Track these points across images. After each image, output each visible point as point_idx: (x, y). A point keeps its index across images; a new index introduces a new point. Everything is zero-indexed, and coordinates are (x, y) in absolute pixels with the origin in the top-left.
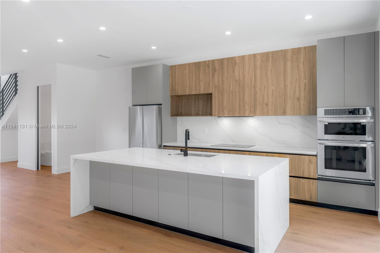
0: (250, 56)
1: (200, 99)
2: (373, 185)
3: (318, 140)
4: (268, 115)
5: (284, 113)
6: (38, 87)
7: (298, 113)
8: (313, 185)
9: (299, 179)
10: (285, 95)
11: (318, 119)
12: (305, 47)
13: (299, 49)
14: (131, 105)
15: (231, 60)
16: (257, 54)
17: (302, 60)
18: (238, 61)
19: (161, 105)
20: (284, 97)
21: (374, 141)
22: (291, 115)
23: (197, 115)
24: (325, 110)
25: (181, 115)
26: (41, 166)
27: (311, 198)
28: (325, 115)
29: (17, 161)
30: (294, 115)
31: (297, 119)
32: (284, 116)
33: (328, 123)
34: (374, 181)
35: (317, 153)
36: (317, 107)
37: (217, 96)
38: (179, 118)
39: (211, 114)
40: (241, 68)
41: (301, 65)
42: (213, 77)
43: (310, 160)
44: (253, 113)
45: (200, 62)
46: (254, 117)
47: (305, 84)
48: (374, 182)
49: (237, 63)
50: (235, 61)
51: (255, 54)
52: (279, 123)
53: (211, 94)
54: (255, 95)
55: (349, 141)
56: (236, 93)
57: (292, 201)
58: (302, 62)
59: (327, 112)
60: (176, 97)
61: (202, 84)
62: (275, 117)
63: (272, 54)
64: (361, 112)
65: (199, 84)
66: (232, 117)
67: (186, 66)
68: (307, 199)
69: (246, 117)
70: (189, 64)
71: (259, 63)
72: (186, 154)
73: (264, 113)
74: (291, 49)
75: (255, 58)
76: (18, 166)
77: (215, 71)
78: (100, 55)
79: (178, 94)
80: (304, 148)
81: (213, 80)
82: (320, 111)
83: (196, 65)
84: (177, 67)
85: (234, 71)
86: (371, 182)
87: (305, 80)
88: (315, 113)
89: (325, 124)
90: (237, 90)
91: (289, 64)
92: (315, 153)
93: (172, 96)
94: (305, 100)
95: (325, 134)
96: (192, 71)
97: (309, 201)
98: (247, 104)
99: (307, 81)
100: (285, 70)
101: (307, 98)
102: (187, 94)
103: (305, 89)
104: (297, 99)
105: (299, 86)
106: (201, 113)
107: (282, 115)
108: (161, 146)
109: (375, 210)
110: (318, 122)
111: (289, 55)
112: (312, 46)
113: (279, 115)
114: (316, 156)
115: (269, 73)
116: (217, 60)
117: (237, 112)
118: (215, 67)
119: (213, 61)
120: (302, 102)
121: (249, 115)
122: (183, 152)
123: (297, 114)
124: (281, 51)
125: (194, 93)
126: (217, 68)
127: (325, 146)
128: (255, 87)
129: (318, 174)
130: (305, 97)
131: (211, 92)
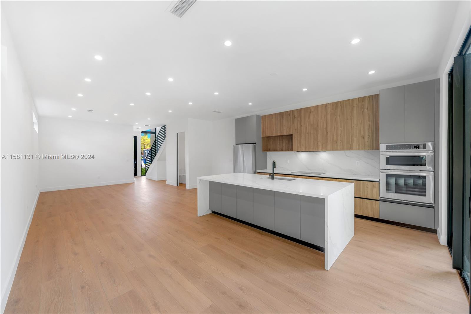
0: (322, 105)
1: (283, 138)
2: (433, 207)
3: (380, 169)
4: (337, 150)
5: (351, 148)
6: (177, 134)
7: (363, 148)
8: (376, 205)
9: (363, 199)
10: (352, 134)
11: (381, 153)
12: (369, 96)
13: (364, 98)
14: (235, 144)
15: (308, 110)
16: (328, 104)
17: (366, 105)
18: (312, 110)
19: (255, 143)
20: (350, 135)
21: (433, 171)
22: (357, 150)
23: (282, 150)
24: (387, 145)
25: (270, 150)
26: (180, 183)
27: (374, 215)
28: (387, 149)
29: (166, 180)
30: (359, 149)
31: (362, 152)
32: (351, 151)
33: (390, 156)
34: (434, 204)
36: (380, 143)
37: (296, 136)
38: (268, 153)
39: (292, 150)
40: (315, 115)
41: (366, 111)
42: (293, 123)
43: (373, 185)
44: (324, 149)
45: (283, 112)
46: (326, 151)
47: (369, 125)
48: (433, 205)
50: (311, 110)
51: (327, 104)
52: (347, 156)
53: (292, 135)
54: (326, 135)
55: (410, 170)
56: (311, 134)
57: (356, 216)
58: (366, 107)
59: (388, 147)
60: (266, 138)
61: (285, 128)
62: (343, 151)
63: (341, 103)
64: (421, 146)
65: (283, 128)
66: (308, 151)
67: (273, 116)
68: (371, 216)
69: (319, 151)
70: (275, 114)
71: (329, 110)
72: (273, 178)
73: (334, 149)
74: (357, 98)
75: (326, 107)
76: (167, 183)
77: (295, 118)
78: (214, 111)
79: (267, 136)
80: (368, 175)
81: (293, 125)
82: (383, 147)
83: (280, 114)
84: (266, 117)
85: (309, 117)
86: (431, 205)
87: (369, 122)
88: (378, 148)
89: (387, 156)
90: (312, 132)
91: (355, 110)
92: (378, 180)
93: (263, 137)
94: (368, 138)
95: (387, 165)
96: (278, 119)
97: (372, 217)
98: (320, 142)
100: (351, 115)
101: (370, 136)
102: (274, 135)
103: (369, 129)
104: (362, 137)
105: (364, 128)
106: (284, 148)
107: (349, 150)
108: (255, 172)
109: (434, 228)
110: (380, 155)
111: (355, 103)
112: (375, 95)
113: (346, 150)
114: (379, 182)
115: (338, 118)
116: (296, 110)
117: (312, 148)
118: (295, 116)
119: (293, 111)
120: (366, 139)
121: (321, 150)
122: (271, 177)
123: (361, 149)
124: (348, 100)
125: (279, 134)
126: (296, 116)
127: (387, 174)
128: (326, 129)
129: (380, 197)
130: (368, 136)
131: (292, 134)
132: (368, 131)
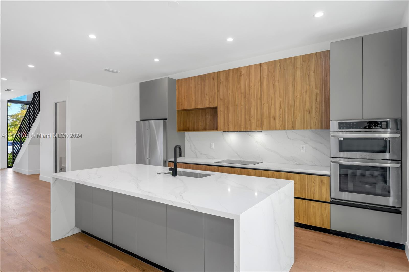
0: (256, 65)
1: (207, 113)
2: (400, 212)
3: (331, 157)
4: (275, 130)
5: (293, 127)
6: (56, 104)
7: (309, 128)
8: (325, 209)
9: (309, 201)
10: (294, 106)
11: (332, 134)
12: (317, 53)
13: (310, 55)
14: (139, 120)
15: (237, 71)
16: (264, 63)
17: (313, 67)
18: (243, 72)
19: (166, 119)
20: (293, 109)
21: (400, 160)
22: (301, 129)
23: (204, 129)
24: (339, 123)
25: (188, 130)
27: (323, 224)
28: (339, 129)
29: (39, 174)
30: (304, 129)
31: (308, 133)
32: (294, 131)
33: (343, 138)
34: (400, 208)
35: (330, 172)
36: (330, 120)
37: (222, 109)
38: (187, 134)
39: (216, 129)
40: (247, 79)
41: (312, 74)
42: (218, 90)
43: (322, 181)
44: (259, 128)
45: (205, 75)
46: (261, 131)
47: (317, 94)
48: (400, 210)
49: (242, 73)
50: (241, 72)
51: (262, 63)
52: (288, 138)
53: (216, 108)
54: (262, 108)
55: (369, 159)
56: (242, 106)
57: (298, 225)
58: (313, 69)
59: (342, 126)
60: (184, 112)
61: (207, 98)
62: (284, 131)
63: (280, 62)
64: (384, 125)
65: (205, 97)
66: (238, 131)
67: (191, 79)
68: (319, 225)
69: (252, 131)
70: (195, 77)
71: (265, 73)
72: (175, 173)
73: (272, 127)
74: (301, 56)
75: (261, 68)
76: (40, 179)
77: (220, 83)
78: (106, 70)
79: (184, 108)
80: (316, 166)
81: (218, 93)
82: (334, 125)
83: (201, 78)
84: (183, 81)
85: (239, 83)
86: (397, 209)
87: (316, 90)
88: (328, 127)
89: (340, 139)
90: (243, 103)
91: (298, 73)
92: (328, 173)
93: (179, 111)
94: (316, 112)
95: (339, 151)
96: (198, 84)
97: (321, 227)
98: (253, 117)
99: (318, 91)
100: (294, 80)
101: (318, 110)
102: (193, 108)
103: (316, 100)
104: (308, 112)
105: (310, 97)
106: (207, 127)
107: (291, 129)
108: (166, 161)
109: (401, 244)
110: (331, 137)
111: (299, 63)
112: (325, 51)
113: (287, 130)
114: (329, 176)
115: (277, 83)
116: (222, 71)
117: (243, 126)
118: (220, 80)
119: (219, 73)
120: (313, 114)
121: (255, 129)
122: (172, 172)
123: (307, 128)
124: (290, 58)
125: (199, 107)
126: (222, 80)
127: (339, 165)
128: (261, 99)
129: (332, 197)
130: (316, 109)
131: (216, 106)
132: (316, 103)
